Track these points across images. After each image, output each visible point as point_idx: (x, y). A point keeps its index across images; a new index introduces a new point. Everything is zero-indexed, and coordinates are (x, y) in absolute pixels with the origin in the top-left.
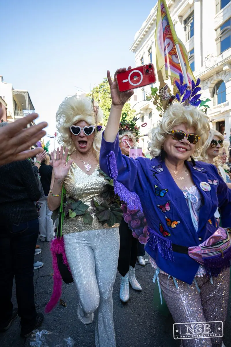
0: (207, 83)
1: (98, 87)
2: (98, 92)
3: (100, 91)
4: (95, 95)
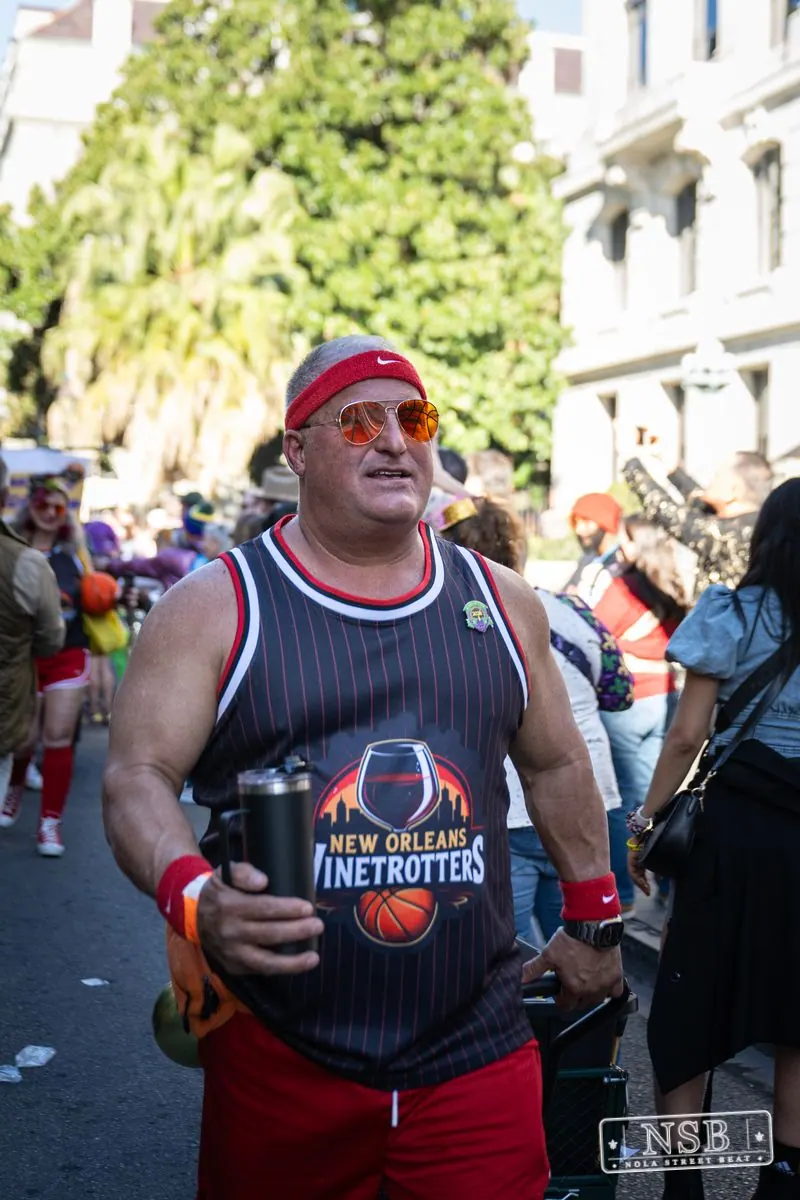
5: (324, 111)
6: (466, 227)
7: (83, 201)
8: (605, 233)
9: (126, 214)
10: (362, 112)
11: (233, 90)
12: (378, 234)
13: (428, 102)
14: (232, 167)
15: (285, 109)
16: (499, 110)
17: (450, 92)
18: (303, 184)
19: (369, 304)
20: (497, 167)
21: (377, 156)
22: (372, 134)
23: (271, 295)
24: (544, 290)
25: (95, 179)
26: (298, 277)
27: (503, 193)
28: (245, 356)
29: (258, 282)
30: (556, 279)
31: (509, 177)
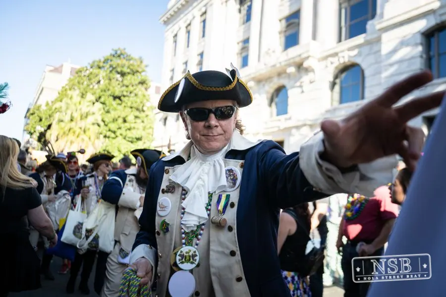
0: (264, 85)
1: (102, 60)
2: (100, 68)
3: (103, 67)
4: (96, 71)
5: (110, 92)
6: (136, 117)
7: (58, 105)
8: (163, 120)
9: (67, 108)
10: (117, 93)
11: (91, 87)
12: (119, 117)
13: (131, 93)
14: (90, 101)
15: (102, 91)
16: (144, 96)
17: (135, 92)
18: (104, 106)
19: (116, 130)
20: (143, 106)
21: (120, 102)
22: (119, 98)
23: (96, 126)
24: (150, 131)
25: (61, 101)
26: (102, 124)
27: (143, 111)
28: (90, 138)
29: (93, 124)
30: (153, 129)
31: (145, 108)
